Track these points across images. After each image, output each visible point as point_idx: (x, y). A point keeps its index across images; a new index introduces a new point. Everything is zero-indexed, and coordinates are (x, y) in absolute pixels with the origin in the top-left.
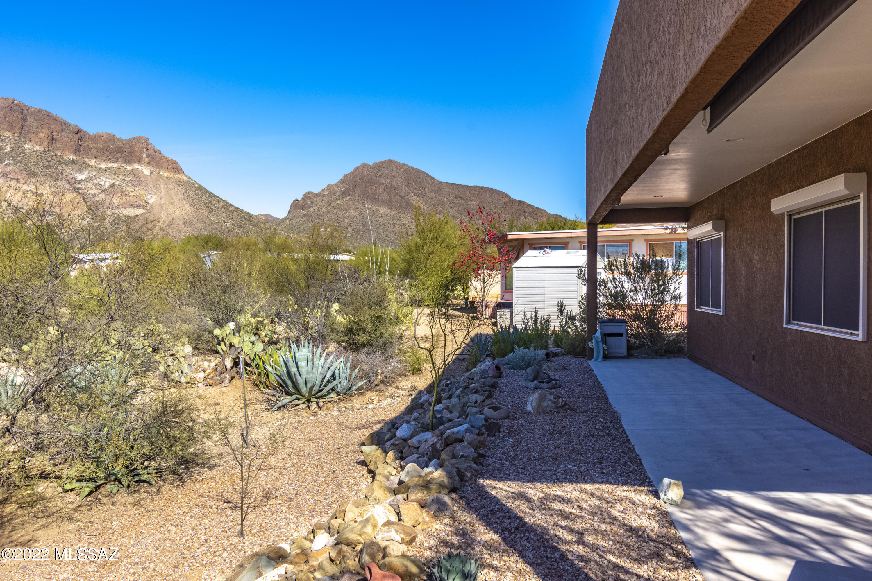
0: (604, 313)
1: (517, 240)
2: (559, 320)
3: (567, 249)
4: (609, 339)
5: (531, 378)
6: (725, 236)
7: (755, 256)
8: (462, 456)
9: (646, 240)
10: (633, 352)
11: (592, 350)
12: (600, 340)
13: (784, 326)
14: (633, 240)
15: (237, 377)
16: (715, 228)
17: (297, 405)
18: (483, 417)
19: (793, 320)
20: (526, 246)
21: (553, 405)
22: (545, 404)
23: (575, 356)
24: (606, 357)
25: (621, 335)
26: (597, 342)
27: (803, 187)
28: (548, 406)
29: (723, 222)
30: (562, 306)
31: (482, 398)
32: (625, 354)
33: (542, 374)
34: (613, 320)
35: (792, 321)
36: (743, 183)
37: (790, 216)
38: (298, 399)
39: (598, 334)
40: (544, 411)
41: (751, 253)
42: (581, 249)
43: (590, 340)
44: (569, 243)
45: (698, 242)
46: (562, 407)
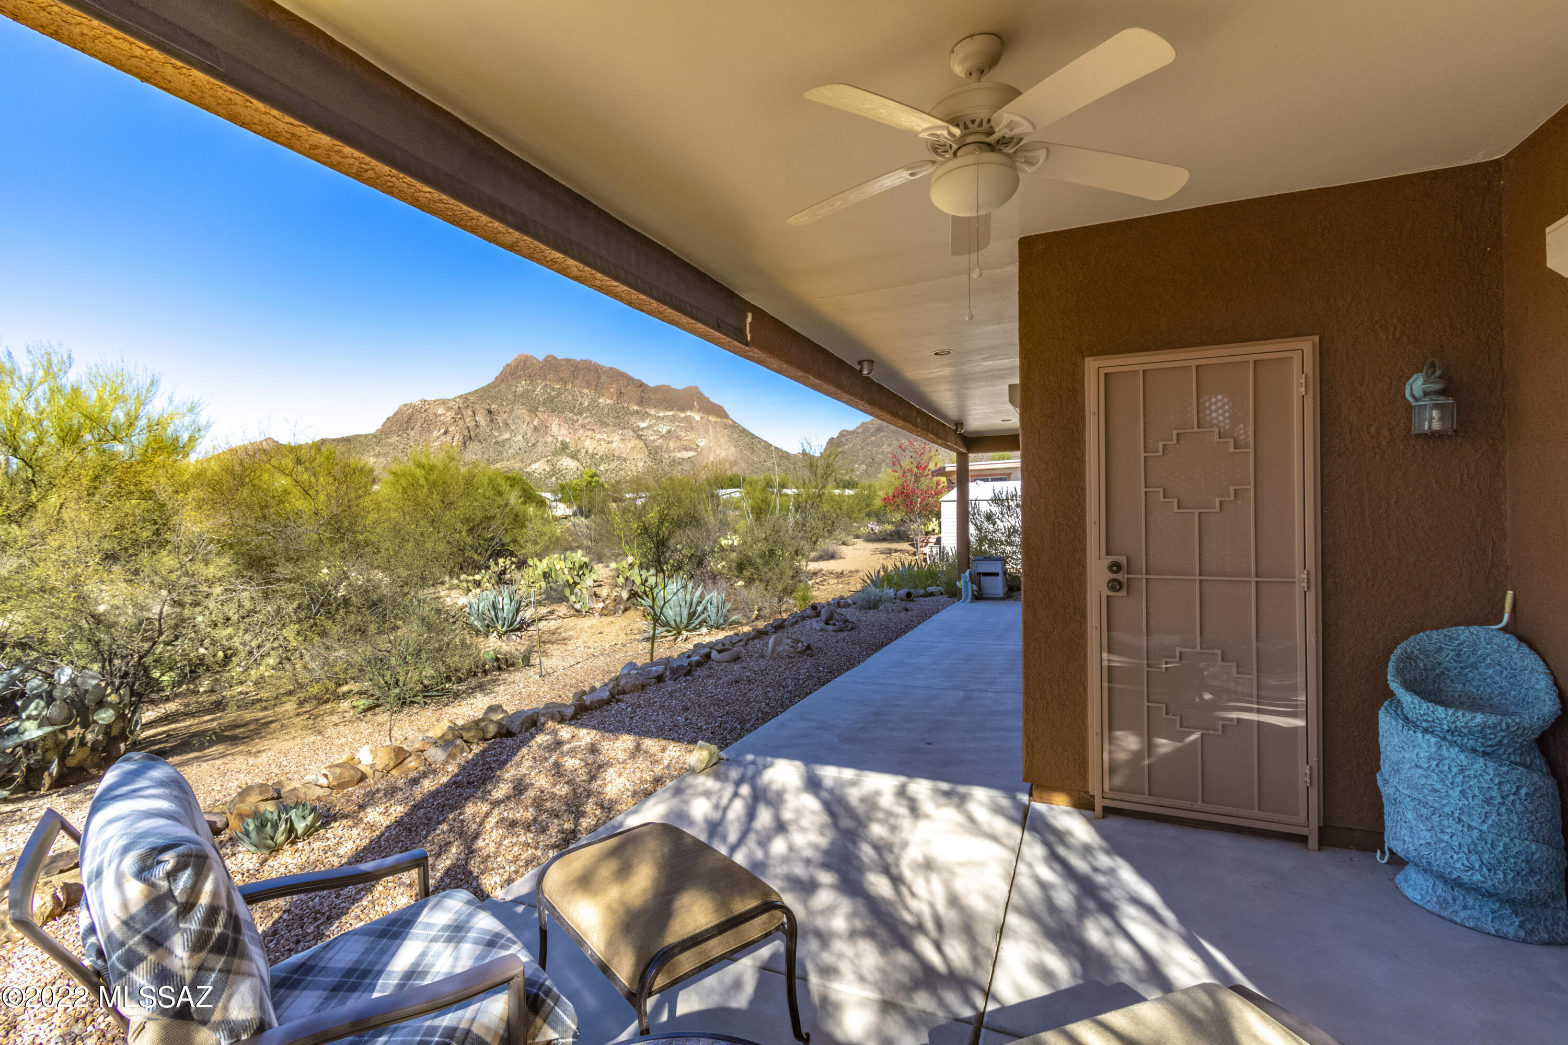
3: (1009, 480)
4: (983, 579)
10: (1011, 594)
11: (960, 590)
12: (970, 579)
15: (633, 607)
17: (666, 637)
18: (696, 659)
21: (791, 649)
22: (781, 648)
24: (977, 598)
25: (997, 574)
26: (966, 582)
28: (784, 650)
32: (1001, 595)
33: (836, 615)
34: (987, 559)
38: (668, 631)
39: (968, 573)
40: (778, 656)
46: (801, 652)
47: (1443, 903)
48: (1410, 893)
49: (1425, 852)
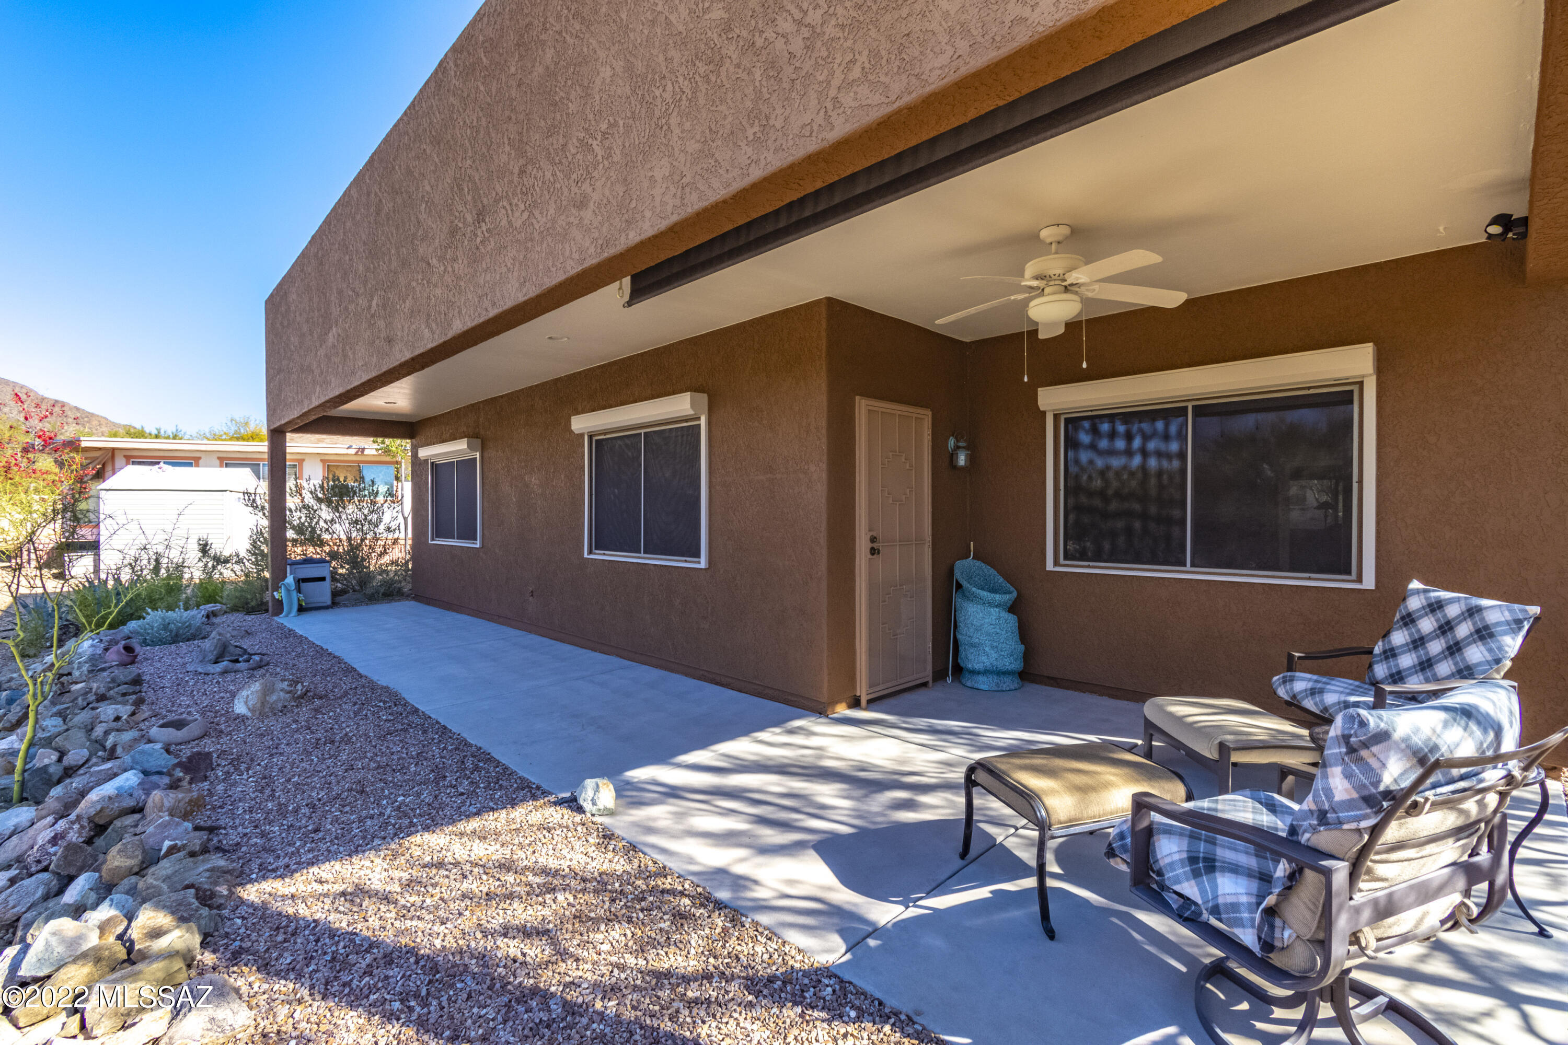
0: (296, 553)
1: (100, 449)
2: (201, 564)
3: (197, 465)
4: (303, 585)
5: (211, 657)
6: (482, 457)
7: (534, 480)
8: (172, 850)
9: (322, 460)
10: (338, 599)
11: (280, 602)
12: (293, 588)
13: (586, 556)
14: (303, 460)
16: (469, 446)
18: (158, 746)
19: (596, 549)
20: (119, 461)
21: (287, 696)
22: (274, 697)
23: (248, 613)
24: (301, 610)
25: (323, 579)
26: (288, 591)
27: (611, 407)
28: (279, 699)
29: (479, 441)
30: (206, 545)
31: (129, 708)
32: (329, 602)
33: (231, 649)
34: (308, 561)
35: (594, 551)
36: (512, 398)
37: (591, 437)
39: (290, 580)
40: (272, 709)
41: (527, 478)
42: (221, 466)
43: (276, 588)
44: (200, 458)
45: (432, 463)
46: (302, 697)
47: (997, 684)
48: (982, 687)
49: (995, 663)
